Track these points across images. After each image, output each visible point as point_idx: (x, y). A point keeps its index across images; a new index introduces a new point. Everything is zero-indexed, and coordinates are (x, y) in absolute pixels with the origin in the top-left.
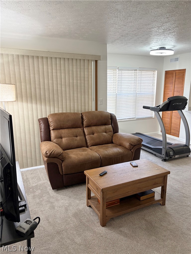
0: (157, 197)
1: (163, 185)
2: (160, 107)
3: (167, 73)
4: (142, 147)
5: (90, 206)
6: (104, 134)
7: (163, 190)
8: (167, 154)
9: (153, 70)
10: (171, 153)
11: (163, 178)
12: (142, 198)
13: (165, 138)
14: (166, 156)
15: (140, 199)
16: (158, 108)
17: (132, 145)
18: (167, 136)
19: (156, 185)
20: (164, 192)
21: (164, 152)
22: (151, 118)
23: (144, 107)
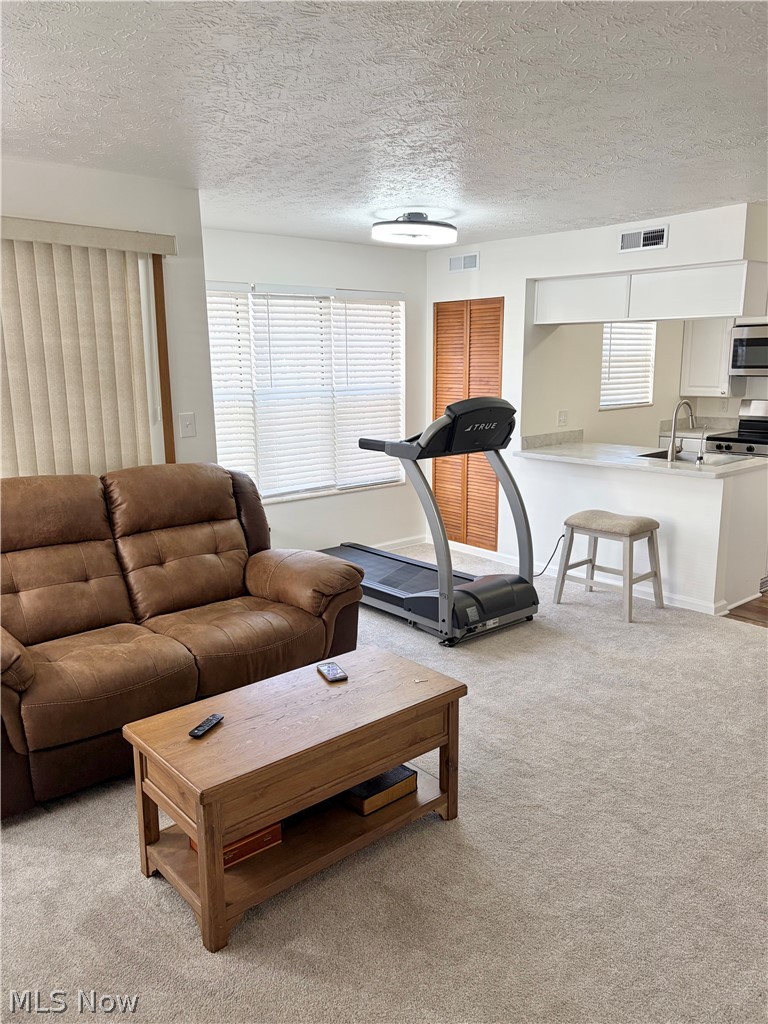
0: (427, 790)
1: (443, 740)
2: (422, 441)
3: (440, 309)
4: (365, 599)
5: (157, 874)
6: (210, 557)
7: (447, 763)
8: (458, 618)
9: (390, 298)
10: (472, 613)
11: (442, 714)
12: (369, 805)
13: (445, 555)
14: (453, 626)
15: (362, 807)
16: (415, 444)
17: (323, 595)
18: (451, 548)
19: (418, 746)
20: (451, 769)
21: (444, 611)
22: (392, 483)
23: (365, 444)
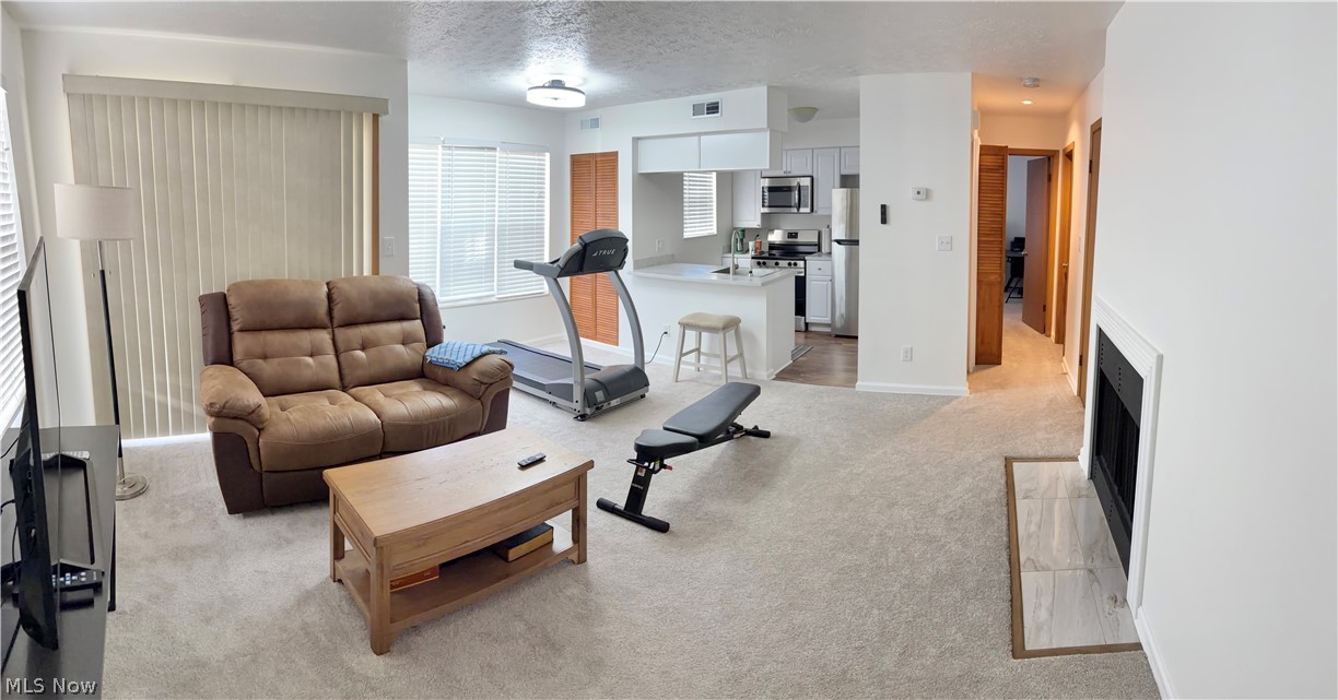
0: (562, 540)
1: (575, 504)
2: (561, 263)
3: (575, 160)
5: (340, 581)
6: (400, 348)
7: (578, 520)
8: (588, 396)
9: (540, 147)
10: (600, 395)
11: (573, 484)
12: (513, 553)
13: (577, 348)
14: (584, 406)
15: (507, 554)
16: (555, 265)
17: (482, 383)
19: (554, 508)
20: (581, 526)
21: (578, 394)
23: (518, 265)
